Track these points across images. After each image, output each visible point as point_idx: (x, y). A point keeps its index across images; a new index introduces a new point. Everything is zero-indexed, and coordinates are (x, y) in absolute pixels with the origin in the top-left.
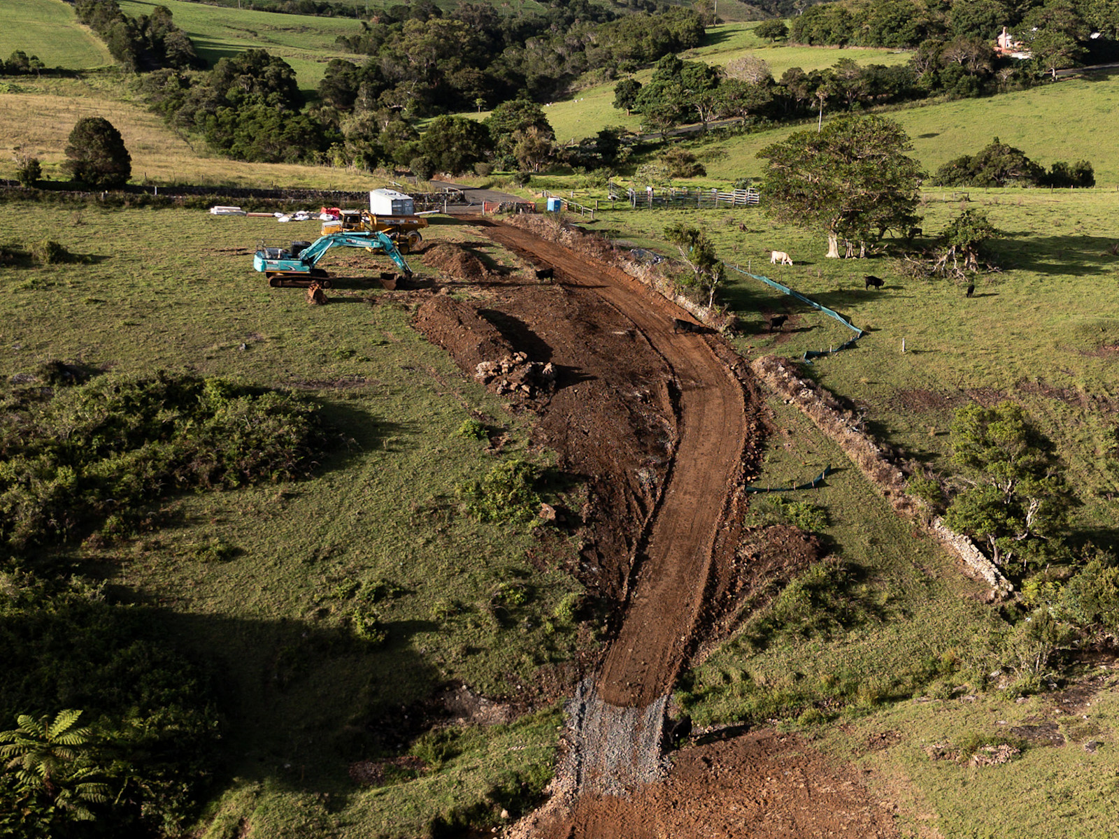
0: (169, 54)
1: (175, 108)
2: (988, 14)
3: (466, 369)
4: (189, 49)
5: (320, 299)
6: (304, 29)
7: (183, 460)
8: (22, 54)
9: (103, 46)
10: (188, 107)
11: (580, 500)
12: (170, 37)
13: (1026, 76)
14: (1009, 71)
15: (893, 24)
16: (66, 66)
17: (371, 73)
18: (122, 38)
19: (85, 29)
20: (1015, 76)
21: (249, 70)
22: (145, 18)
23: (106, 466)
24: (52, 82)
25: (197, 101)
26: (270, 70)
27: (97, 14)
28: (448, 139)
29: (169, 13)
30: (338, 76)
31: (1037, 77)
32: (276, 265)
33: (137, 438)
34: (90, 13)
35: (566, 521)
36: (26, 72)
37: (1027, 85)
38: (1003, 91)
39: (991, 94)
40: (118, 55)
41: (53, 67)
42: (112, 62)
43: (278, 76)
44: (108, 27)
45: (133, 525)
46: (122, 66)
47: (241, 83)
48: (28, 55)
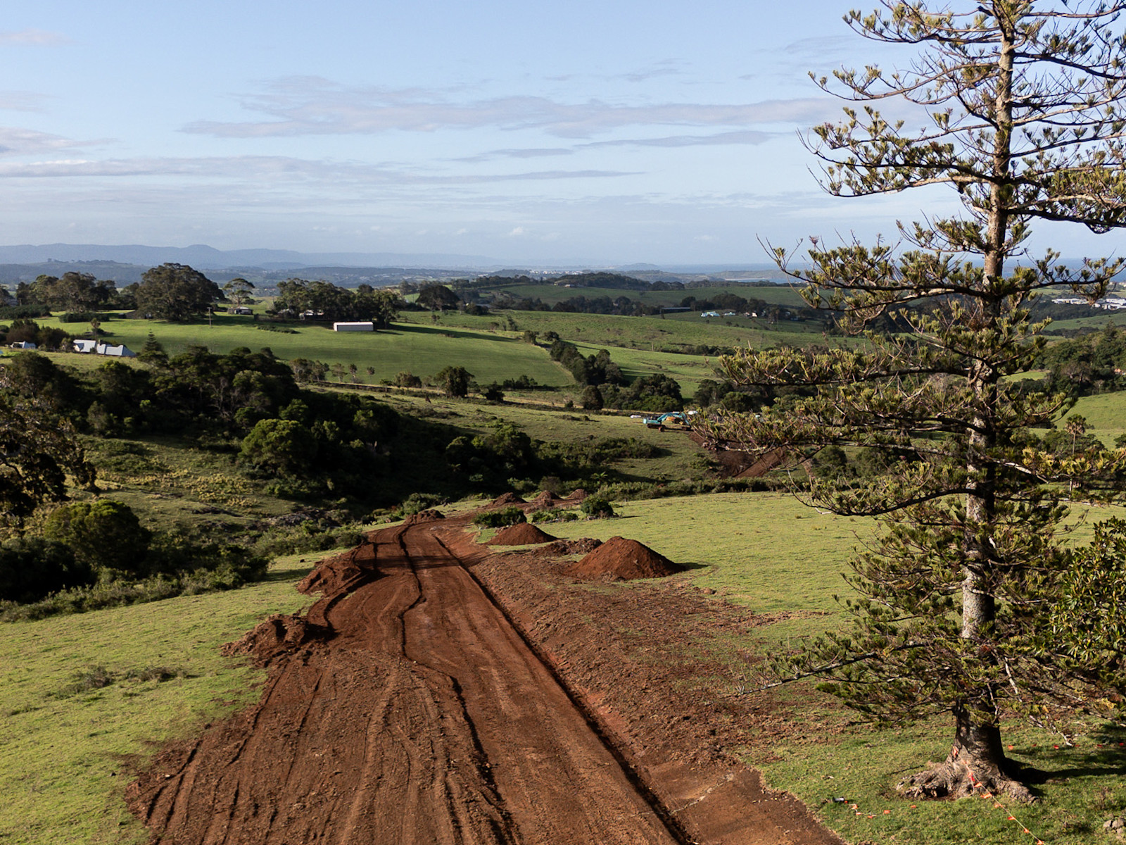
0: (608, 377)
1: (612, 402)
2: (1116, 349)
3: (700, 445)
4: (619, 374)
5: (662, 430)
6: (694, 364)
7: (624, 452)
8: (525, 377)
9: (569, 373)
10: (620, 401)
11: (721, 468)
12: (609, 368)
13: (1114, 385)
14: (1102, 382)
15: (1065, 355)
16: (549, 385)
17: (726, 387)
18: (581, 368)
19: (558, 364)
20: (1105, 385)
21: (653, 383)
22: (592, 357)
23: (607, 451)
24: (542, 393)
25: (624, 398)
26: (664, 384)
27: (565, 354)
28: (733, 402)
29: (609, 354)
30: (707, 389)
31: (1121, 386)
32: (650, 422)
33: (613, 447)
34: (561, 354)
35: (715, 470)
36: (527, 388)
37: (1113, 389)
38: (1095, 393)
39: (1087, 395)
40: (578, 378)
41: (542, 385)
42: (574, 382)
43: (668, 387)
44: (572, 362)
45: (612, 460)
46: (581, 384)
47: (647, 390)
48: (529, 378)
